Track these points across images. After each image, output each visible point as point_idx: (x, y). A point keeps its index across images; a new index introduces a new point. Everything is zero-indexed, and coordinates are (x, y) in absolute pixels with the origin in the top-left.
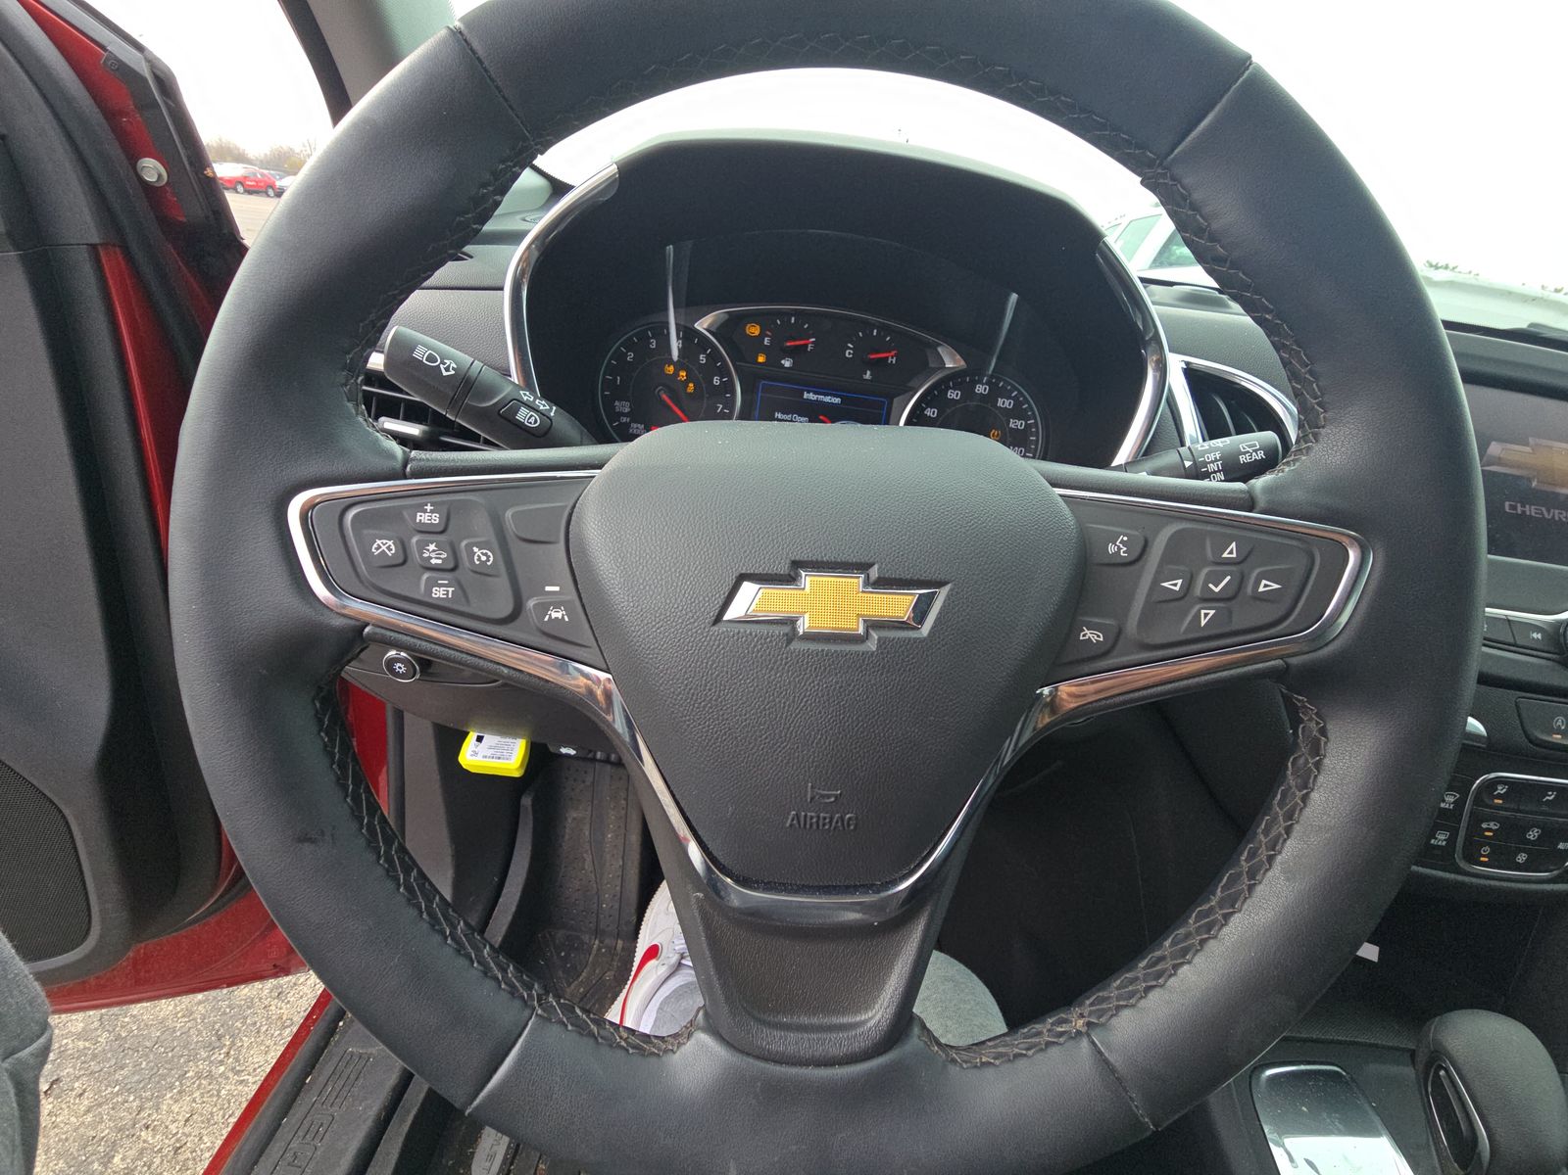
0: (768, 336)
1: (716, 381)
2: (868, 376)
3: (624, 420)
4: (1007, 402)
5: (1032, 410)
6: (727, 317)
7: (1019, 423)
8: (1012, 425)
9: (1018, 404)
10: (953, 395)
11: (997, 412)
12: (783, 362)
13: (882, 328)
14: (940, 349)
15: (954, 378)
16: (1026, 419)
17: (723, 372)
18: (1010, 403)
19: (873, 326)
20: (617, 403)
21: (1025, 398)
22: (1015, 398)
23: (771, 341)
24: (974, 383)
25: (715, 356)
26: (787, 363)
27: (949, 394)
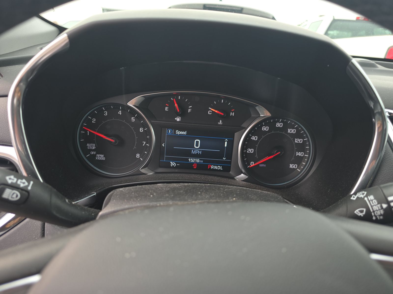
0: (167, 106)
1: (141, 130)
2: (220, 123)
3: (93, 153)
4: (293, 131)
5: (306, 134)
6: (143, 99)
7: (299, 140)
8: (296, 142)
9: (298, 131)
10: (265, 129)
11: (288, 135)
12: (176, 119)
13: (225, 98)
14: (257, 108)
15: (266, 121)
16: (303, 138)
17: (145, 126)
18: (294, 131)
19: (221, 98)
20: (88, 145)
21: (302, 128)
22: (297, 128)
23: (169, 109)
24: (275, 122)
25: (139, 117)
26: (178, 119)
27: (263, 128)
